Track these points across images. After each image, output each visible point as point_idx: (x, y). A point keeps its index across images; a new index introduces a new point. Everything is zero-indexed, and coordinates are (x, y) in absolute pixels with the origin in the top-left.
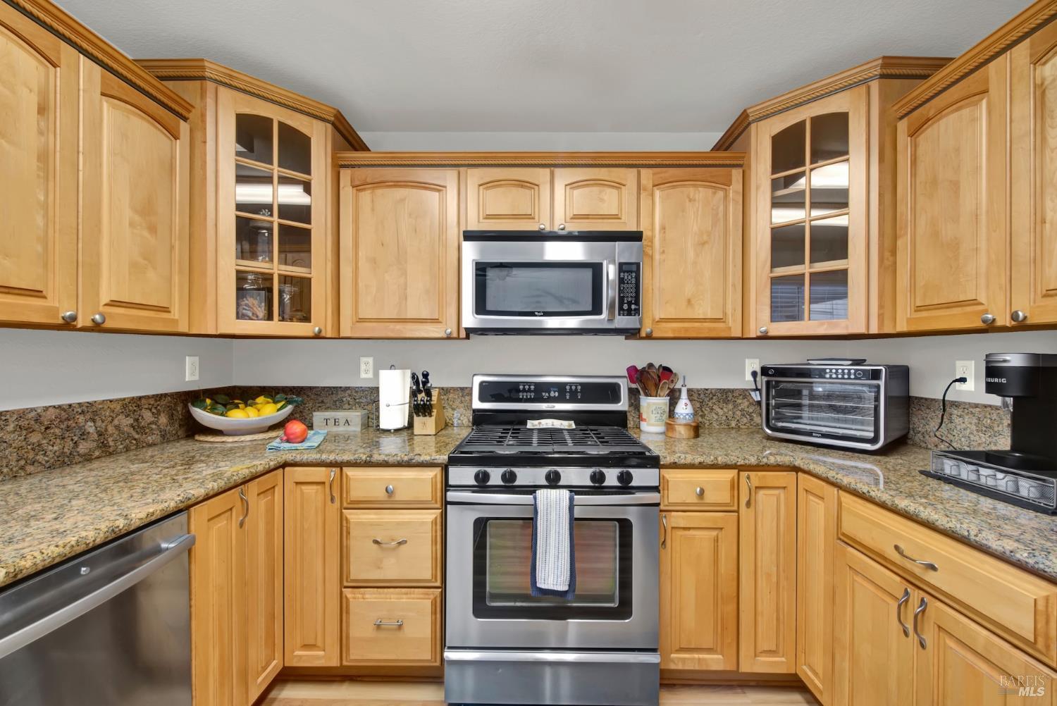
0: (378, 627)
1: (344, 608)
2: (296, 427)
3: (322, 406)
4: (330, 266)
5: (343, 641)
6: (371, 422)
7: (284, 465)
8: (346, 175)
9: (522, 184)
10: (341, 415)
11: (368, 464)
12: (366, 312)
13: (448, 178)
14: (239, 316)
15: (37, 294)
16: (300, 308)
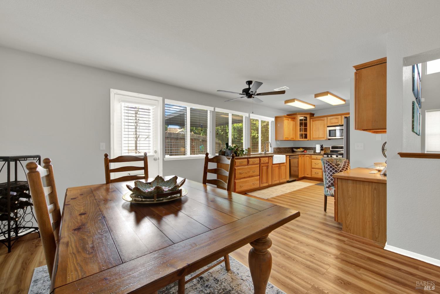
0: (315, 173)
1: (311, 171)
2: (306, 151)
3: (308, 150)
4: (309, 132)
5: (311, 175)
6: (315, 152)
7: (305, 154)
8: (311, 120)
9: (336, 118)
10: (311, 151)
11: (314, 155)
12: (314, 137)
13: (326, 118)
14: (300, 138)
15: (288, 138)
16: (306, 137)
